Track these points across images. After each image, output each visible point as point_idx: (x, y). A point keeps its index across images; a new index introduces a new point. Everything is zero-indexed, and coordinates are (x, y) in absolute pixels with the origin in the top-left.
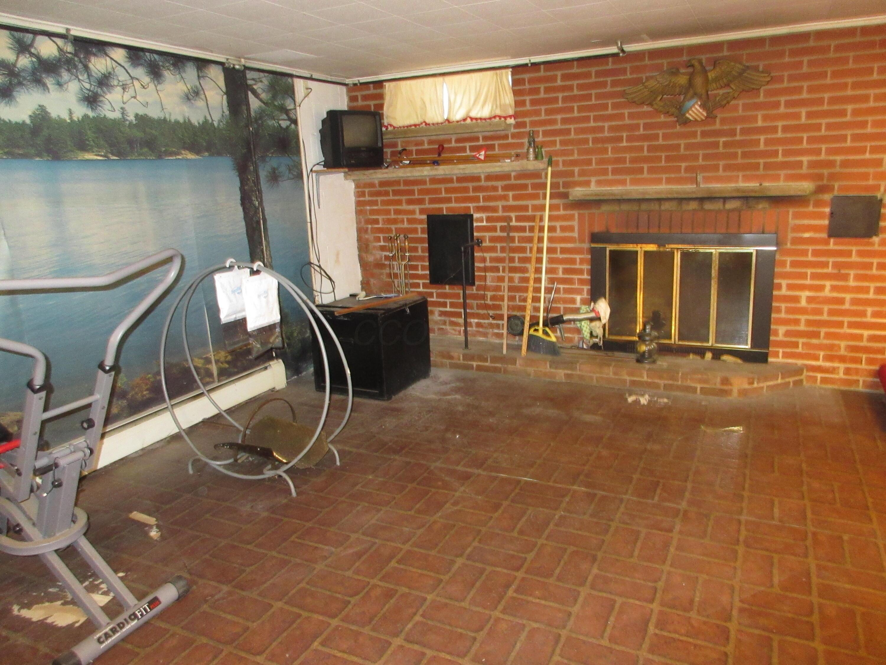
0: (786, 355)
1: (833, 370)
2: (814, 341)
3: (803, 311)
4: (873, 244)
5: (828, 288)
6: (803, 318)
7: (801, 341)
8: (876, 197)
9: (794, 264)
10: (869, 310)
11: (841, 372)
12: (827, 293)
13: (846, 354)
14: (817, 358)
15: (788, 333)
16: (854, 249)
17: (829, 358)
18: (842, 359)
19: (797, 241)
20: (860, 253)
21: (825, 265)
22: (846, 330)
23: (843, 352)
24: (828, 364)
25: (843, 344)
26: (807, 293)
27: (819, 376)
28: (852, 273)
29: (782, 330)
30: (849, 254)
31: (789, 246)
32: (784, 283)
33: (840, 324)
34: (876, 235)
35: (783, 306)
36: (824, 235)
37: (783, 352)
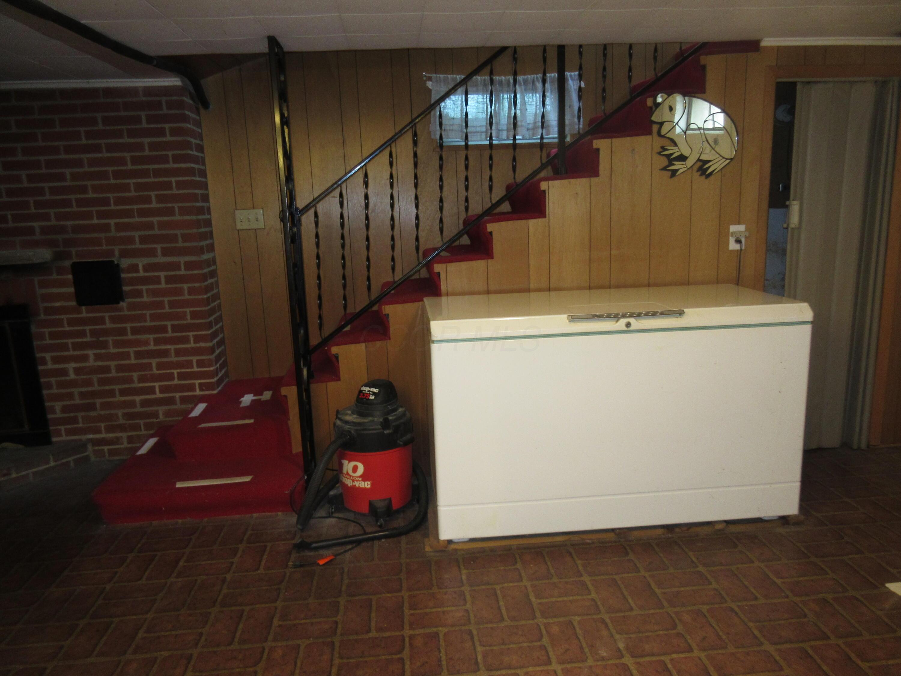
0: (69, 432)
1: (117, 441)
2: (92, 414)
3: (73, 384)
4: (121, 310)
5: (92, 358)
6: (76, 391)
7: (80, 415)
8: (113, 261)
9: (53, 336)
10: (135, 375)
11: (125, 441)
12: (92, 363)
13: (124, 422)
14: (99, 431)
15: (64, 409)
16: (107, 315)
17: (110, 429)
18: (122, 428)
19: (49, 311)
20: (113, 319)
21: (82, 334)
22: (119, 398)
23: (121, 421)
24: (111, 435)
25: (120, 413)
26: (73, 365)
27: (106, 448)
28: (110, 339)
29: (58, 406)
30: (102, 321)
31: (42, 317)
32: (48, 356)
33: (111, 393)
34: (123, 300)
35: (53, 380)
36: (74, 303)
37: (66, 429)
